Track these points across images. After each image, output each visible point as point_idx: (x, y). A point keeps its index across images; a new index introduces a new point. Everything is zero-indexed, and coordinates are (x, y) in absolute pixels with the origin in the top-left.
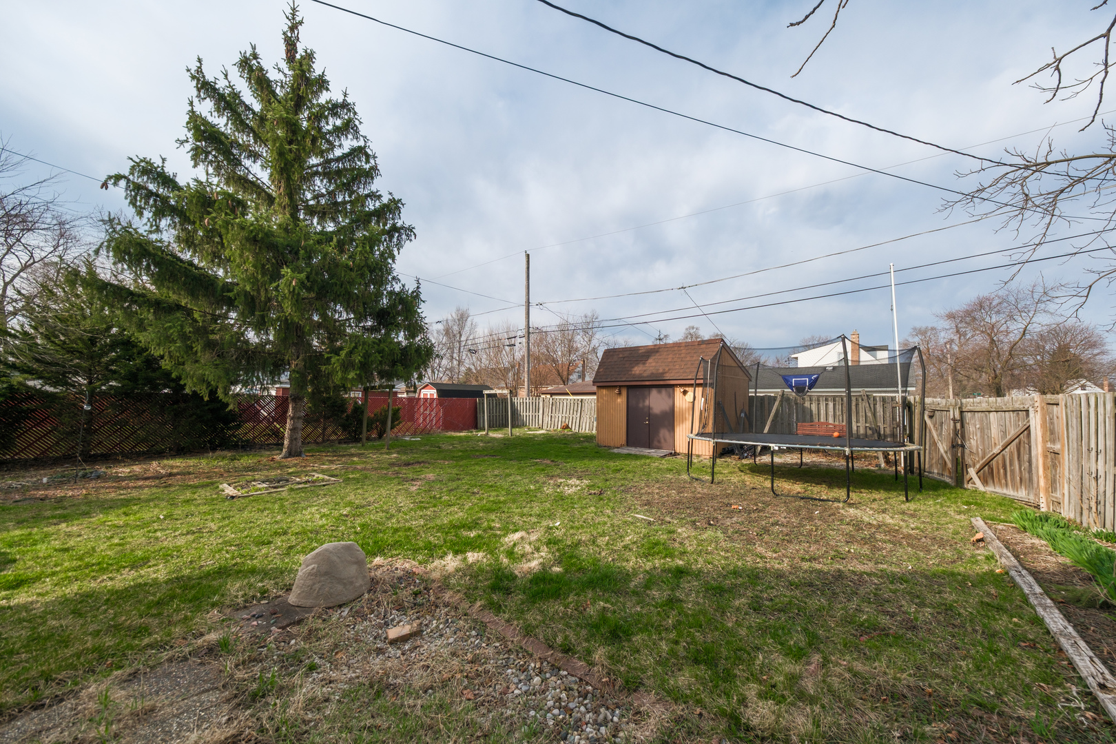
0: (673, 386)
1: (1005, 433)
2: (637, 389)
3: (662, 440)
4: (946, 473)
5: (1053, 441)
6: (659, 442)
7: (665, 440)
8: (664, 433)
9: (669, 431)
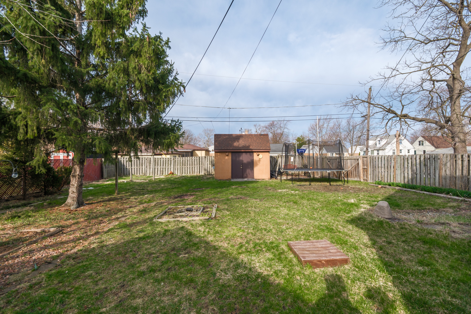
0: (253, 152)
1: (352, 165)
2: (236, 153)
3: (248, 174)
4: (335, 176)
5: (364, 166)
6: (247, 175)
7: (249, 174)
8: (248, 171)
9: (251, 170)
